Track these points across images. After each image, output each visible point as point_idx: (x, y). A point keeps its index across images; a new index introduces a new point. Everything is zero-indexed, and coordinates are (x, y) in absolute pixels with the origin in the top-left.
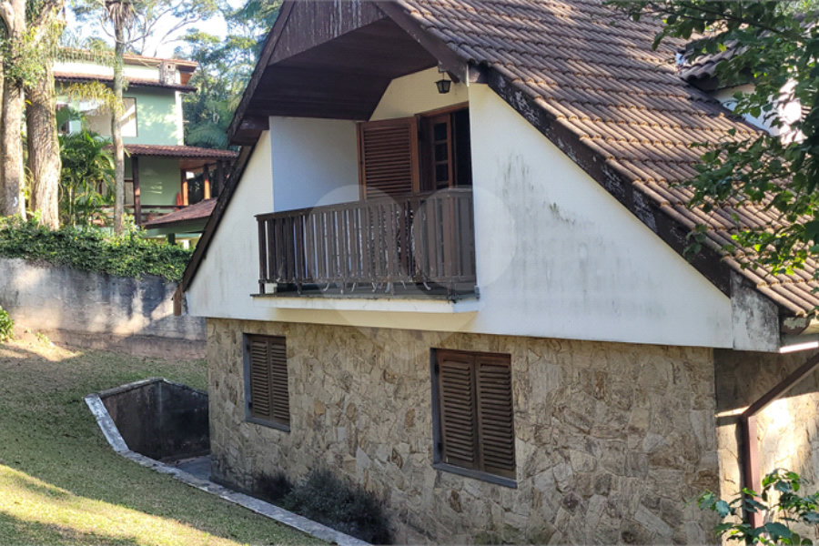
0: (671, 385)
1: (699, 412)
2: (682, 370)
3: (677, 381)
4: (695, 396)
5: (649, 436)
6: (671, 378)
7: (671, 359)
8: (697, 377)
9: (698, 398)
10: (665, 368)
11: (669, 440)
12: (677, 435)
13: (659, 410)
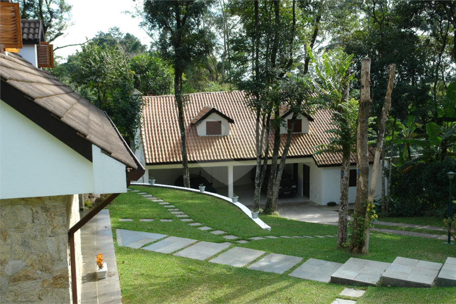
0: (29, 224)
1: (53, 239)
2: (40, 212)
3: (36, 221)
4: (51, 228)
5: (11, 263)
6: (30, 219)
7: (31, 206)
8: (52, 215)
9: (53, 229)
10: (25, 214)
11: (29, 262)
12: (35, 257)
13: (20, 243)
